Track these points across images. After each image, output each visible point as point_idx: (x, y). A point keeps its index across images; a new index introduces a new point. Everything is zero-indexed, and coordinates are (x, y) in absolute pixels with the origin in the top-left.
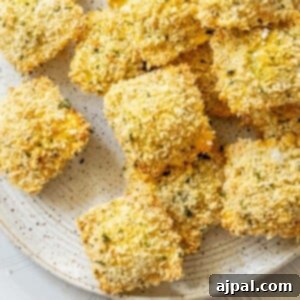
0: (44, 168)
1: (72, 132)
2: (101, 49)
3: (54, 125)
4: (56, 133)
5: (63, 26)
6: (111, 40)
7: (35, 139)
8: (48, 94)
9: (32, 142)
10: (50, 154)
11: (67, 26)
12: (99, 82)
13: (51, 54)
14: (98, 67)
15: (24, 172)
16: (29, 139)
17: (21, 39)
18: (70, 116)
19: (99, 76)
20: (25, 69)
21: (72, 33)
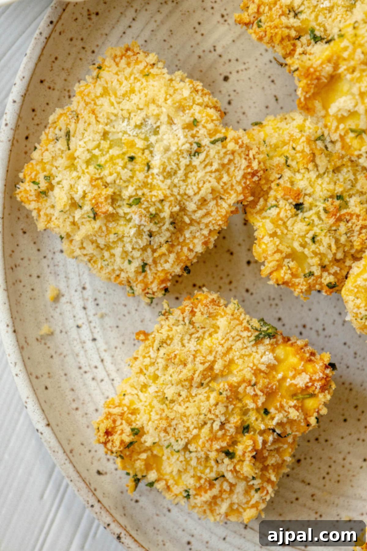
0: (265, 468)
1: (301, 381)
2: (307, 201)
3: (262, 382)
4: (270, 394)
5: (219, 179)
6: (319, 176)
7: (235, 420)
8: (222, 322)
9: (231, 428)
10: (271, 438)
11: (225, 178)
12: (324, 268)
13: (205, 243)
14: (313, 239)
15: (226, 486)
16: (222, 425)
17: (139, 233)
18: (281, 351)
19: (322, 256)
20: (154, 287)
21: (239, 189)
